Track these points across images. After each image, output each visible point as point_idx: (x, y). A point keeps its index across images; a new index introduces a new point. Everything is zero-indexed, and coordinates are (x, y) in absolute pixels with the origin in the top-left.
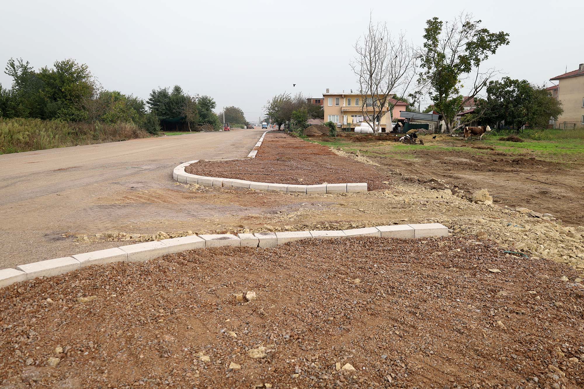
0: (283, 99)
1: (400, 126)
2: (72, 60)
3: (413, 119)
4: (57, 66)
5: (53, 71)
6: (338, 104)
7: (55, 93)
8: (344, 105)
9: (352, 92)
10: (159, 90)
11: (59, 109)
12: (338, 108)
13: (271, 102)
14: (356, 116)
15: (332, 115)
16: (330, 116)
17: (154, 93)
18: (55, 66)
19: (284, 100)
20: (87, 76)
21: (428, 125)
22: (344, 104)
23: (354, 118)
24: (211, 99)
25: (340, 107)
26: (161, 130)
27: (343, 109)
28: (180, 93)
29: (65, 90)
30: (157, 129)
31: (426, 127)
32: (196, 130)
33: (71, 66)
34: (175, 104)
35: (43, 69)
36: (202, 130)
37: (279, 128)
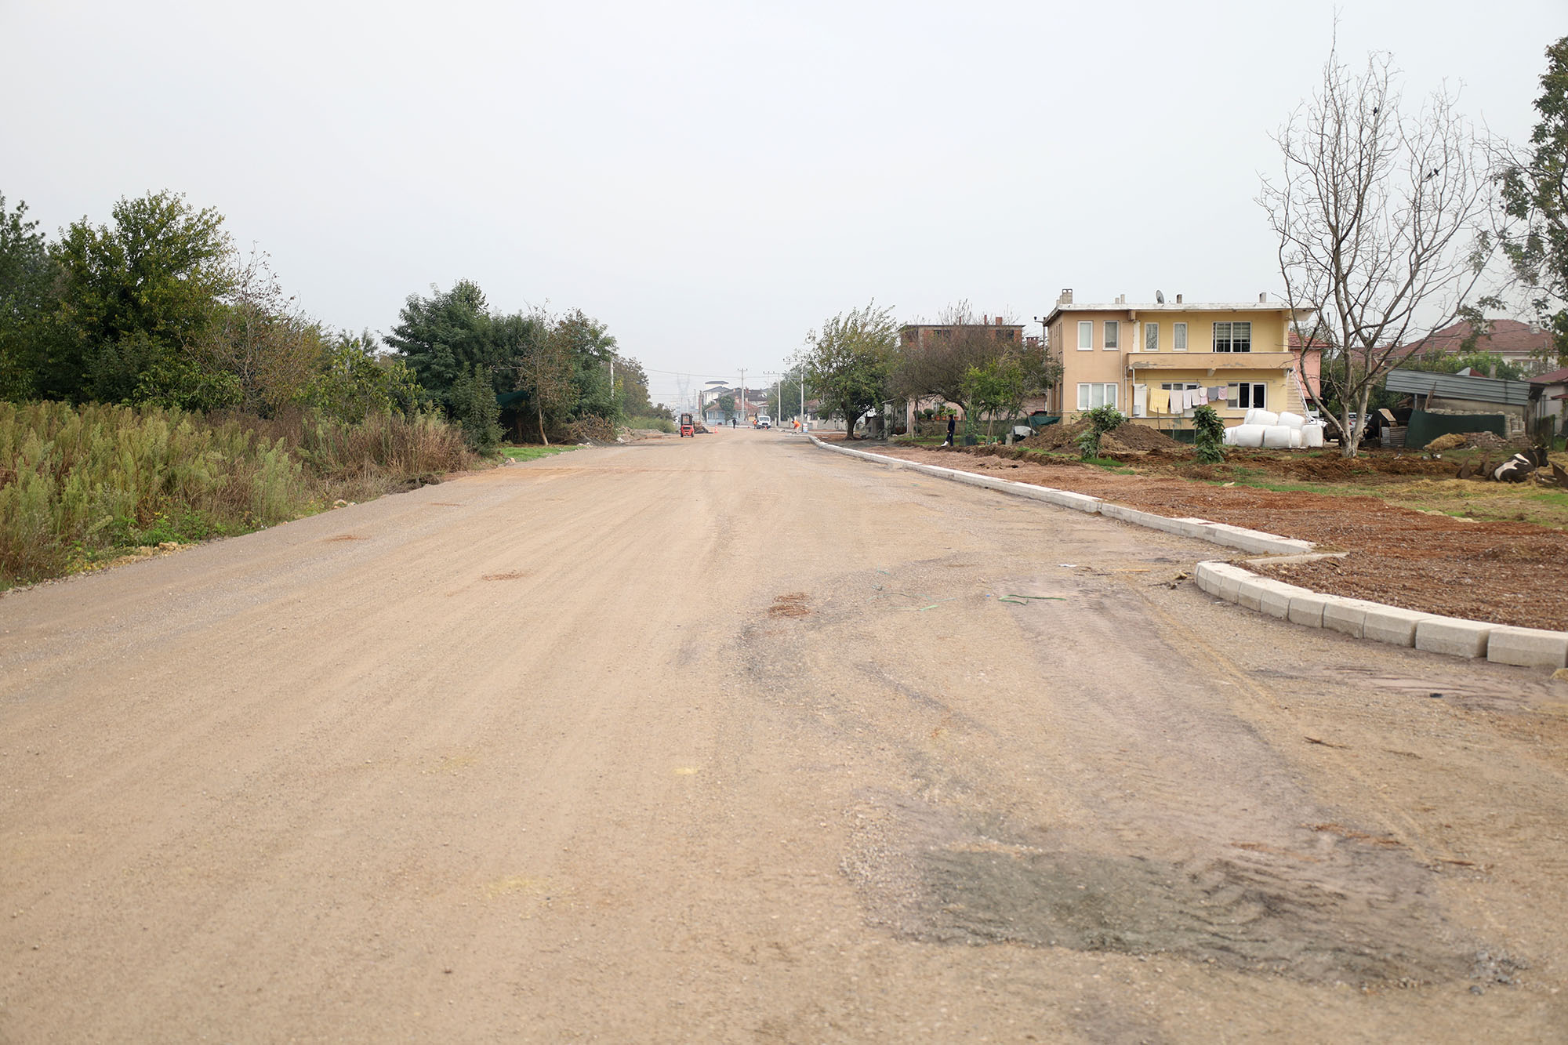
0: (864, 325)
1: (1386, 423)
2: (171, 196)
3: (1436, 399)
4: (121, 216)
5: (104, 230)
6: (1114, 345)
7: (112, 311)
8: (1136, 350)
9: (1160, 300)
10: (432, 298)
11: (143, 367)
12: (1113, 357)
13: (820, 336)
14: (1179, 387)
15: (1094, 384)
16: (1085, 386)
17: (414, 307)
18: (116, 216)
19: (868, 328)
20: (216, 251)
21: (1501, 419)
22: (1134, 341)
23: (1174, 394)
24: (598, 327)
25: (1123, 353)
26: (504, 439)
27: (1132, 360)
28: (476, 307)
29: (152, 299)
30: (492, 436)
31: (1496, 424)
32: (561, 439)
33: (171, 214)
34: (489, 347)
35: (74, 227)
36: (578, 440)
37: (850, 431)
